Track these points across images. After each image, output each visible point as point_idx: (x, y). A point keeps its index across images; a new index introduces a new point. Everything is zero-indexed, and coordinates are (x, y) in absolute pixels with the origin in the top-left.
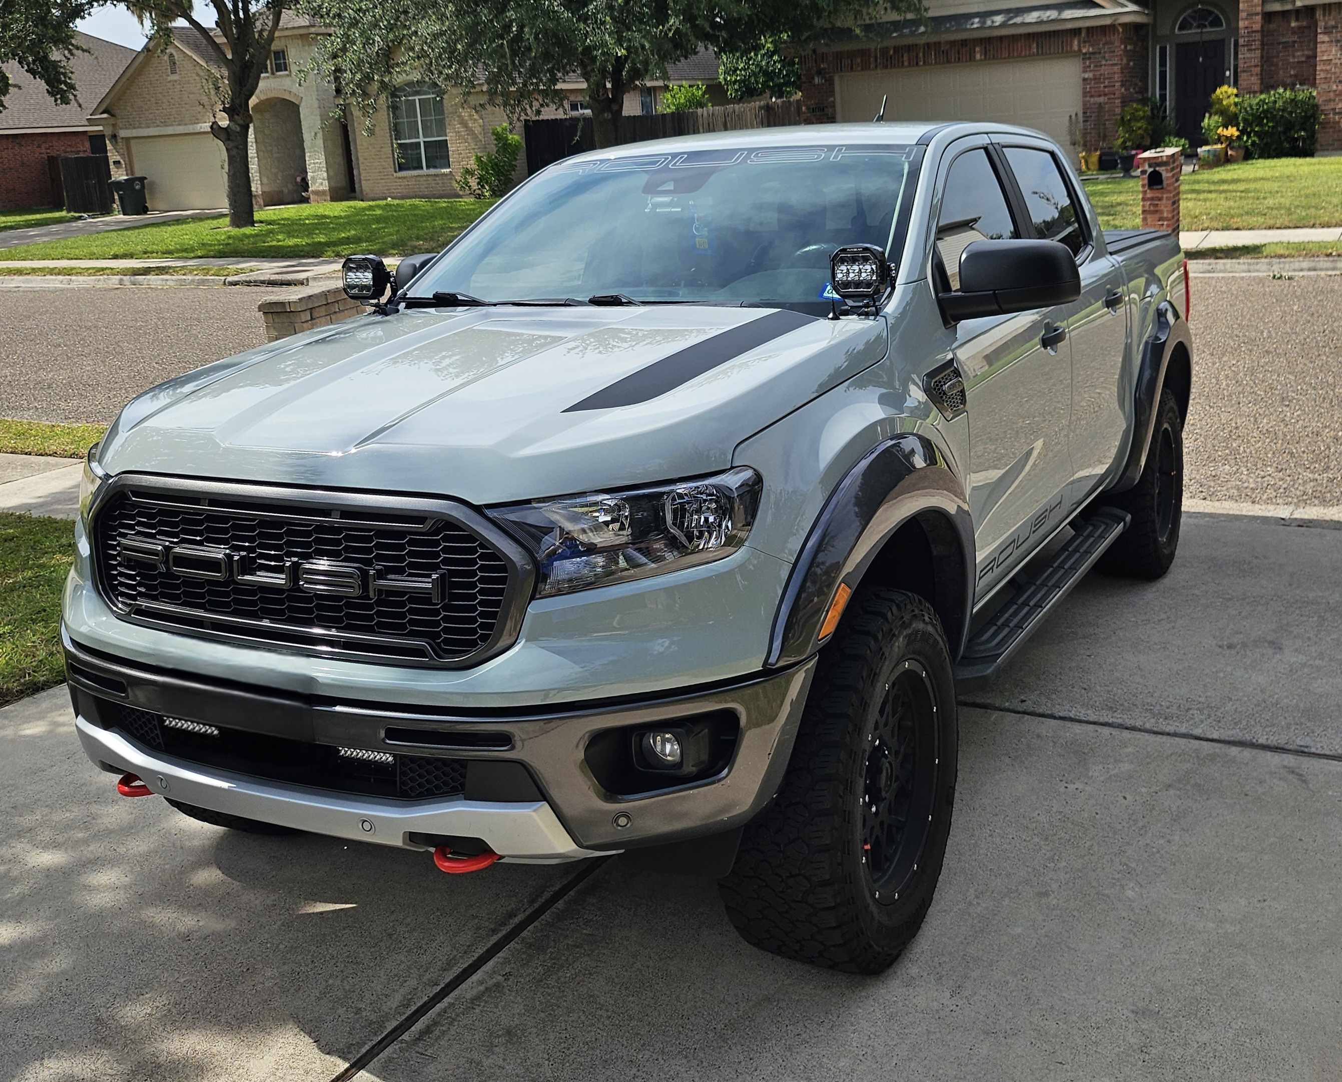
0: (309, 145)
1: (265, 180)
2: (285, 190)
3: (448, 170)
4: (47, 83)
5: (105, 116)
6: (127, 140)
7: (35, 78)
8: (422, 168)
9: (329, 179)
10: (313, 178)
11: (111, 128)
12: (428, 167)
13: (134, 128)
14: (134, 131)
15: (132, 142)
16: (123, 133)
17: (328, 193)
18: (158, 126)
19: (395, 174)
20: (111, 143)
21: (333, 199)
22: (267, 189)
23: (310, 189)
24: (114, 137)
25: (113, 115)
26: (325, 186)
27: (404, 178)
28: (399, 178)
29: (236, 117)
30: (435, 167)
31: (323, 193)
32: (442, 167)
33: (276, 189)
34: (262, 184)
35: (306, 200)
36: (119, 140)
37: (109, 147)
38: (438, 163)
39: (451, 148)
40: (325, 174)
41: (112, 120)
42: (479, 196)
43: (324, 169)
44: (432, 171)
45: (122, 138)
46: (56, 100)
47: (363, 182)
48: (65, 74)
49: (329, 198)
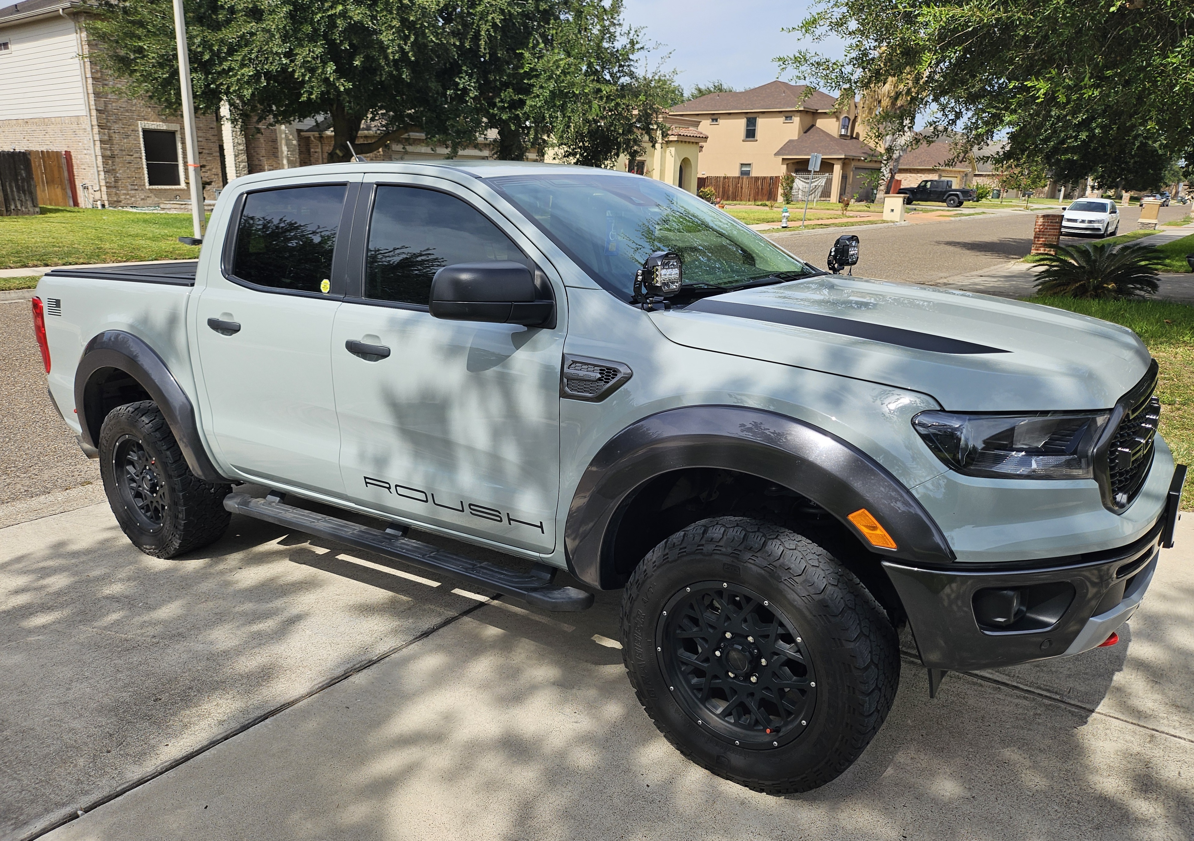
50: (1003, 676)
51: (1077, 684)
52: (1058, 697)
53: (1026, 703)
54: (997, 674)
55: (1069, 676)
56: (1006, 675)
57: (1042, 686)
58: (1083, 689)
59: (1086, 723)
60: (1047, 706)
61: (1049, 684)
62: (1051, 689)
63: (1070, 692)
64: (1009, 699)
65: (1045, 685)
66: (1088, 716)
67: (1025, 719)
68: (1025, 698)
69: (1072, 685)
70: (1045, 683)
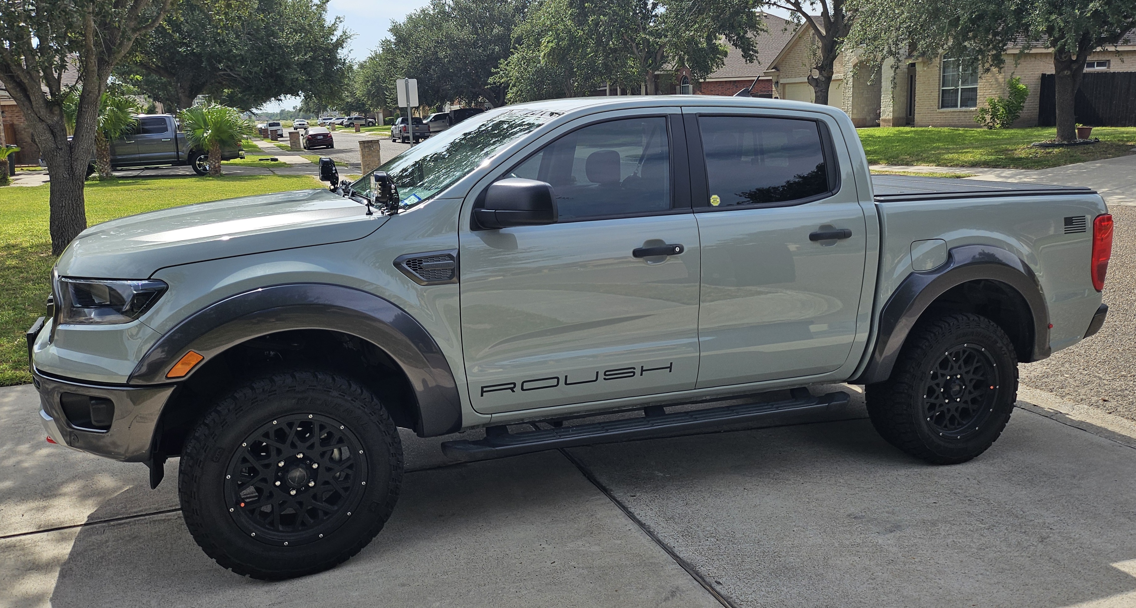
0: (885, 90)
1: (855, 111)
2: (868, 118)
3: (975, 108)
4: (743, 51)
5: (773, 70)
6: (784, 85)
7: (736, 48)
8: (957, 106)
9: (893, 111)
10: (884, 111)
11: (776, 78)
12: (961, 106)
13: (788, 78)
14: (788, 79)
15: (787, 86)
16: (782, 81)
17: (892, 121)
18: (801, 77)
19: (938, 110)
20: (775, 87)
21: (894, 125)
22: (855, 117)
23: (881, 118)
24: (777, 83)
25: (778, 70)
26: (890, 116)
27: (944, 113)
28: (940, 113)
29: (823, 72)
30: (967, 106)
31: (889, 120)
32: (971, 106)
33: (861, 117)
34: (852, 114)
35: (878, 125)
36: (779, 85)
37: (774, 89)
38: (969, 102)
39: (979, 93)
40: (892, 109)
41: (777, 73)
42: (991, 128)
43: (892, 105)
44: (964, 109)
45: (781, 84)
46: (746, 61)
47: (916, 115)
48: (752, 45)
49: (891, 125)
50: (159, 518)
51: (99, 539)
52: (112, 523)
53: (135, 510)
54: (164, 518)
55: (107, 541)
56: (156, 521)
57: (126, 526)
58: (93, 537)
59: (88, 517)
60: (118, 514)
61: (121, 530)
62: (119, 526)
63: (104, 531)
64: (147, 507)
65: (125, 527)
66: (88, 520)
67: (132, 502)
68: (135, 512)
69: (103, 536)
70: (125, 529)
